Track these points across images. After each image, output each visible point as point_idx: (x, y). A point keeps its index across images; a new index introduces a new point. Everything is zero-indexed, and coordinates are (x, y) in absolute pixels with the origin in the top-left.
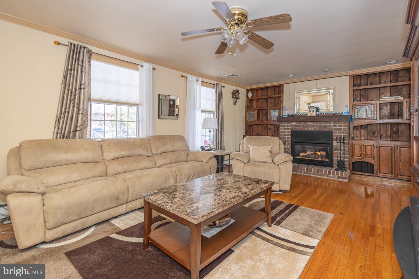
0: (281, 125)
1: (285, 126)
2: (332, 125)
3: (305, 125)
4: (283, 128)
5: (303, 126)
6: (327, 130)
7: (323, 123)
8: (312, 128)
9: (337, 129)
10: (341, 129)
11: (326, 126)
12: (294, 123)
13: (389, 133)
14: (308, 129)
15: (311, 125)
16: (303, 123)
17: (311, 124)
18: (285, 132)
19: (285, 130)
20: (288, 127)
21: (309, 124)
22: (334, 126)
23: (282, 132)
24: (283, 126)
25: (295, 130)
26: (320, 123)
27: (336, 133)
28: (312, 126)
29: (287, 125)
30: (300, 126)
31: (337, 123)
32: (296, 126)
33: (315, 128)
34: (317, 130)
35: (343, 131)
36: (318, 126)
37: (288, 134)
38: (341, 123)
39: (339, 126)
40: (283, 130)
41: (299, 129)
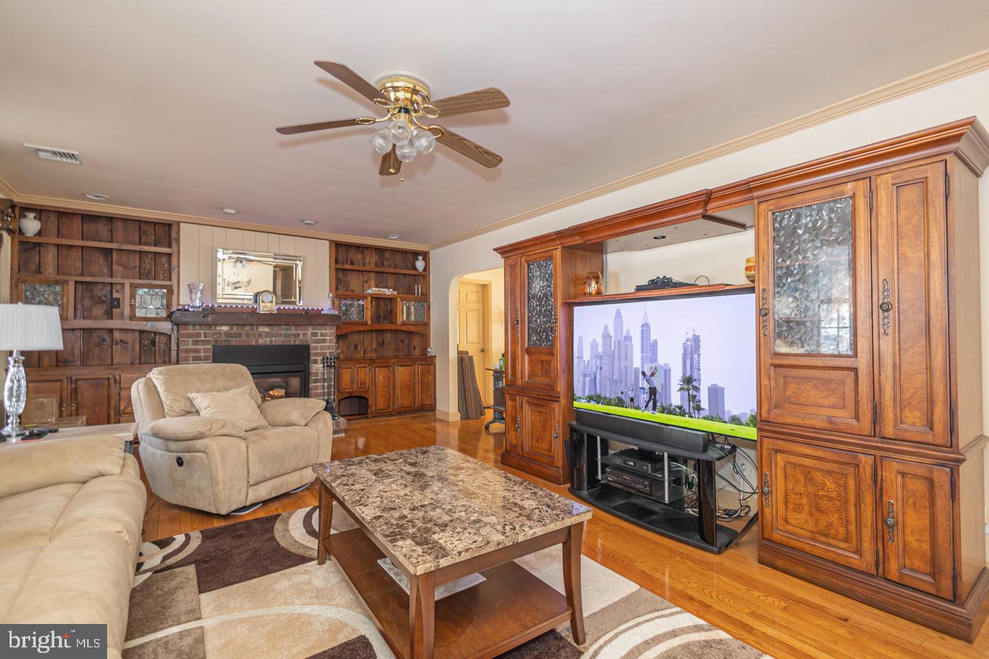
0: (185, 332)
1: (198, 335)
2: (309, 333)
3: (251, 332)
4: (190, 340)
5: (248, 335)
6: (297, 343)
7: (293, 328)
8: (268, 340)
9: (318, 341)
10: (324, 341)
11: (297, 335)
12: (225, 328)
13: (374, 346)
14: (257, 341)
15: (266, 333)
16: (248, 328)
17: (267, 330)
18: (197, 351)
19: (198, 345)
20: (205, 337)
21: (261, 330)
22: (314, 334)
23: (188, 351)
24: (190, 336)
25: (223, 344)
26: (286, 329)
27: (316, 348)
28: (267, 335)
29: (205, 333)
30: (239, 335)
31: (318, 329)
32: (227, 334)
33: (274, 339)
34: (278, 343)
35: (328, 344)
36: (281, 334)
37: (206, 356)
38: (326, 330)
39: (322, 335)
40: (190, 347)
41: (234, 342)
